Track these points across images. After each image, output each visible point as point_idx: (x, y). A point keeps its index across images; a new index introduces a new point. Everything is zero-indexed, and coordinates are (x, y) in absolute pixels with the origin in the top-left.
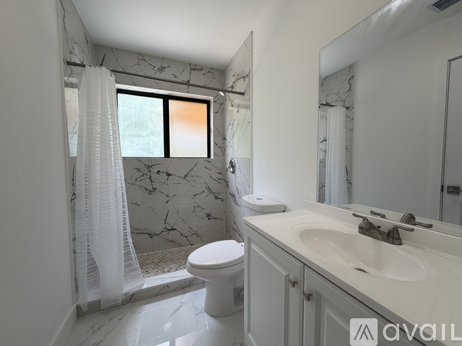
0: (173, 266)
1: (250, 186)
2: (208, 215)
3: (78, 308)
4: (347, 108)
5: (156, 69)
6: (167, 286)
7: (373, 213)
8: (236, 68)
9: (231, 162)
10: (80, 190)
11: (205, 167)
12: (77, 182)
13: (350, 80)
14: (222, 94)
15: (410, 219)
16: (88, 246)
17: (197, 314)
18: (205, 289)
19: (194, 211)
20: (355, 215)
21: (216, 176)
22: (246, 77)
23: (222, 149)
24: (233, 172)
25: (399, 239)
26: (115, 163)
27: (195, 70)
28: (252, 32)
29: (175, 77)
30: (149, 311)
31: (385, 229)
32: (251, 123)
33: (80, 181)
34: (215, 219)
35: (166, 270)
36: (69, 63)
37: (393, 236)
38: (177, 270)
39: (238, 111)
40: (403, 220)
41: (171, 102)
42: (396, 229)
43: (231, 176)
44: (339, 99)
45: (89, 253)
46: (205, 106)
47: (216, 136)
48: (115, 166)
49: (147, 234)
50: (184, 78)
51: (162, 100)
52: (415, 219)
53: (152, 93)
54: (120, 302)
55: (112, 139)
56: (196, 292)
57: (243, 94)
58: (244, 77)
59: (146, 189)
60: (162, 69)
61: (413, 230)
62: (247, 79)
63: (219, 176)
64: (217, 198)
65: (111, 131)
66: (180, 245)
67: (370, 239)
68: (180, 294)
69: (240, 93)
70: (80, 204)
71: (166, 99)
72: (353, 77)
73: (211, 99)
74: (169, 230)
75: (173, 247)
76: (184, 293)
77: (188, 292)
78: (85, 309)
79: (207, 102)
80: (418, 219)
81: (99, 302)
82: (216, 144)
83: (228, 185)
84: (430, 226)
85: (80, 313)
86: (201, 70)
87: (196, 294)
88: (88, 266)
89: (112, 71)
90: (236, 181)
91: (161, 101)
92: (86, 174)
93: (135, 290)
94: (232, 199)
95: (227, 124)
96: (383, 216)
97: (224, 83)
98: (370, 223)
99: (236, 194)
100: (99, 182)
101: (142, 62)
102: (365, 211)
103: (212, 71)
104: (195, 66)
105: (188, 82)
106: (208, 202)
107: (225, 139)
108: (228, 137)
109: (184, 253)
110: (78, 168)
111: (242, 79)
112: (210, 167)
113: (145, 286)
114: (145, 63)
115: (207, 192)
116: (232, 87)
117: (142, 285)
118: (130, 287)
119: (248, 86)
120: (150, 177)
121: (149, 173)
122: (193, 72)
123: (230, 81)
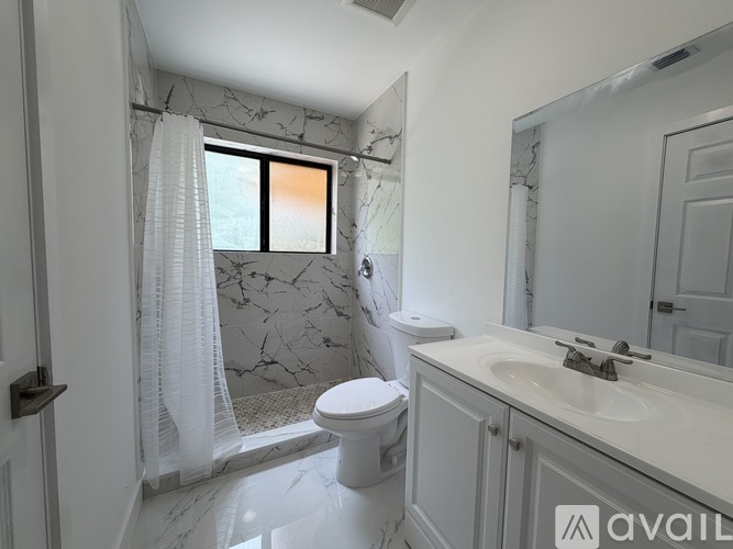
0: (277, 417)
1: (398, 298)
2: (327, 341)
3: (145, 486)
4: (530, 187)
5: (253, 114)
6: (277, 447)
7: (578, 340)
8: (378, 120)
9: (365, 261)
10: (149, 304)
11: (324, 267)
12: (145, 291)
13: (534, 147)
14: (355, 158)
15: (623, 348)
16: (160, 390)
17: (327, 486)
18: (337, 449)
19: (305, 334)
20: (557, 343)
21: (339, 281)
22: (394, 137)
23: (350, 241)
24: (369, 277)
25: (614, 373)
26: (202, 263)
27: (312, 118)
28: (406, 73)
29: (283, 127)
30: (254, 485)
31: (597, 361)
32: (401, 205)
33: (149, 290)
34: (336, 346)
35: (269, 424)
36: (135, 107)
37: (607, 370)
38: (285, 423)
39: (379, 186)
40: (615, 350)
41: (273, 166)
42: (611, 361)
43: (363, 282)
44: (519, 174)
45: (161, 400)
46: (325, 173)
47: (342, 219)
48: (203, 267)
49: (234, 369)
50: (295, 130)
51: (258, 162)
52: (628, 347)
53: (245, 151)
54: (208, 473)
55: (198, 226)
56: (320, 454)
57: (389, 162)
58: (390, 137)
59: (234, 300)
60: (262, 115)
61: (631, 362)
62: (396, 141)
63: (344, 282)
64: (340, 314)
65: (198, 214)
66: (284, 386)
67: (580, 374)
68: (295, 459)
69: (385, 161)
70: (150, 325)
71: (265, 160)
72: (538, 143)
73: (335, 163)
74: (267, 363)
75: (273, 389)
76: (303, 457)
77: (308, 455)
78: (156, 487)
79: (329, 168)
80: (632, 349)
81: (177, 475)
82: (340, 233)
83: (357, 296)
84: (648, 358)
85: (148, 493)
86: (321, 118)
87: (321, 458)
88: (160, 420)
89: (201, 121)
90: (373, 290)
91: (256, 163)
92: (158, 279)
93: (231, 454)
94: (364, 317)
95: (359, 204)
96: (592, 345)
97: (355, 140)
98: (581, 355)
99: (371, 308)
100: (181, 291)
101: (231, 102)
102: (569, 337)
103: (337, 121)
104: (312, 113)
105: (301, 136)
106: (326, 321)
107: (354, 225)
108: (360, 223)
109: (291, 398)
110: (145, 270)
111: (388, 140)
112: (332, 267)
113: (244, 449)
114: (236, 104)
115: (325, 305)
116: (370, 149)
117: (240, 447)
118: (221, 451)
119: (398, 152)
120: (240, 283)
121: (238, 276)
122: (309, 121)
123: (366, 140)
